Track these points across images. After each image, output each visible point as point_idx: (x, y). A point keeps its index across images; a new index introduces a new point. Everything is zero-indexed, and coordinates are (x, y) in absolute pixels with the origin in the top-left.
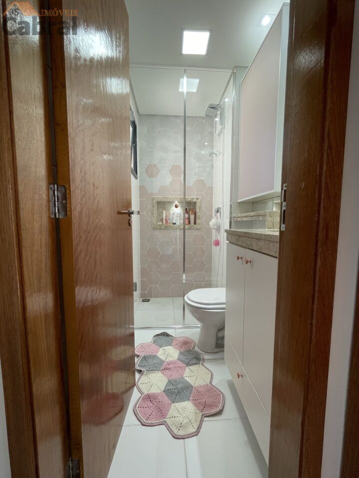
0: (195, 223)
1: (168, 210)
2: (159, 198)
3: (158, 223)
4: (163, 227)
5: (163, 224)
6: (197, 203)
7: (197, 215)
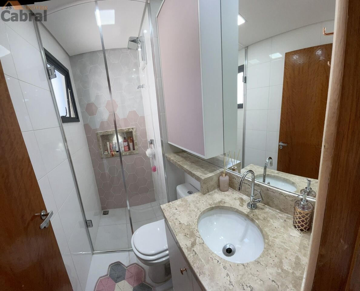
0: (134, 149)
1: (111, 141)
3: (105, 153)
4: (109, 156)
5: (108, 153)
6: (133, 132)
7: (135, 142)
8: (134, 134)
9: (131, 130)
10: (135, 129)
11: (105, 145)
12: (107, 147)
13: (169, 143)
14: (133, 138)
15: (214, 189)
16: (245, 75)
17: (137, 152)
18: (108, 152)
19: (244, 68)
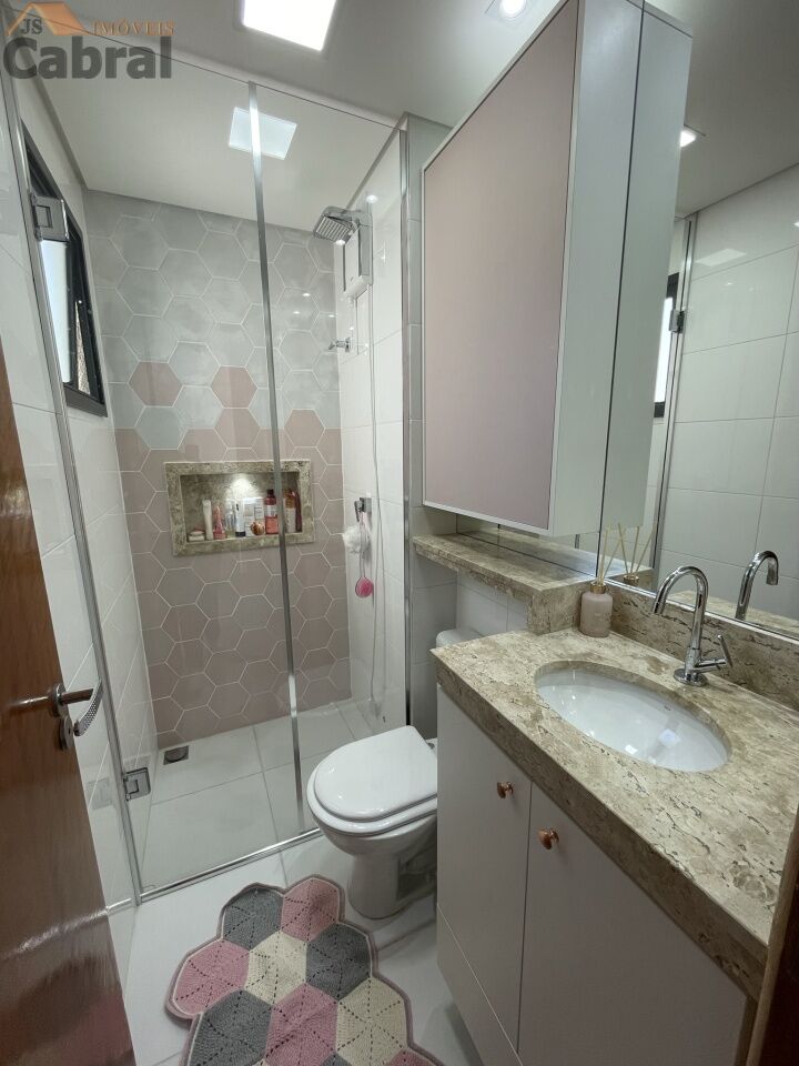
0: (299, 529)
1: (217, 497)
2: (186, 466)
3: (191, 538)
4: (209, 548)
5: (205, 539)
6: (301, 475)
7: (303, 506)
8: (303, 481)
9: (295, 468)
10: (307, 468)
11: (194, 512)
12: (203, 516)
13: (426, 503)
14: (298, 495)
15: (563, 627)
16: (678, 309)
17: (309, 538)
18: (205, 533)
19: (677, 283)
